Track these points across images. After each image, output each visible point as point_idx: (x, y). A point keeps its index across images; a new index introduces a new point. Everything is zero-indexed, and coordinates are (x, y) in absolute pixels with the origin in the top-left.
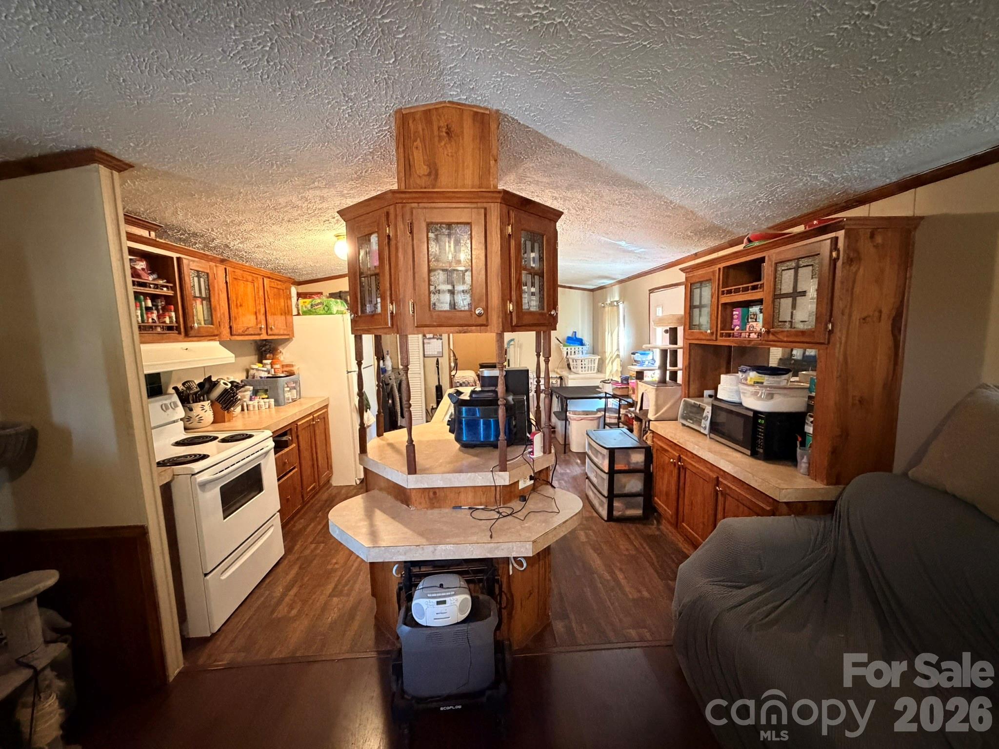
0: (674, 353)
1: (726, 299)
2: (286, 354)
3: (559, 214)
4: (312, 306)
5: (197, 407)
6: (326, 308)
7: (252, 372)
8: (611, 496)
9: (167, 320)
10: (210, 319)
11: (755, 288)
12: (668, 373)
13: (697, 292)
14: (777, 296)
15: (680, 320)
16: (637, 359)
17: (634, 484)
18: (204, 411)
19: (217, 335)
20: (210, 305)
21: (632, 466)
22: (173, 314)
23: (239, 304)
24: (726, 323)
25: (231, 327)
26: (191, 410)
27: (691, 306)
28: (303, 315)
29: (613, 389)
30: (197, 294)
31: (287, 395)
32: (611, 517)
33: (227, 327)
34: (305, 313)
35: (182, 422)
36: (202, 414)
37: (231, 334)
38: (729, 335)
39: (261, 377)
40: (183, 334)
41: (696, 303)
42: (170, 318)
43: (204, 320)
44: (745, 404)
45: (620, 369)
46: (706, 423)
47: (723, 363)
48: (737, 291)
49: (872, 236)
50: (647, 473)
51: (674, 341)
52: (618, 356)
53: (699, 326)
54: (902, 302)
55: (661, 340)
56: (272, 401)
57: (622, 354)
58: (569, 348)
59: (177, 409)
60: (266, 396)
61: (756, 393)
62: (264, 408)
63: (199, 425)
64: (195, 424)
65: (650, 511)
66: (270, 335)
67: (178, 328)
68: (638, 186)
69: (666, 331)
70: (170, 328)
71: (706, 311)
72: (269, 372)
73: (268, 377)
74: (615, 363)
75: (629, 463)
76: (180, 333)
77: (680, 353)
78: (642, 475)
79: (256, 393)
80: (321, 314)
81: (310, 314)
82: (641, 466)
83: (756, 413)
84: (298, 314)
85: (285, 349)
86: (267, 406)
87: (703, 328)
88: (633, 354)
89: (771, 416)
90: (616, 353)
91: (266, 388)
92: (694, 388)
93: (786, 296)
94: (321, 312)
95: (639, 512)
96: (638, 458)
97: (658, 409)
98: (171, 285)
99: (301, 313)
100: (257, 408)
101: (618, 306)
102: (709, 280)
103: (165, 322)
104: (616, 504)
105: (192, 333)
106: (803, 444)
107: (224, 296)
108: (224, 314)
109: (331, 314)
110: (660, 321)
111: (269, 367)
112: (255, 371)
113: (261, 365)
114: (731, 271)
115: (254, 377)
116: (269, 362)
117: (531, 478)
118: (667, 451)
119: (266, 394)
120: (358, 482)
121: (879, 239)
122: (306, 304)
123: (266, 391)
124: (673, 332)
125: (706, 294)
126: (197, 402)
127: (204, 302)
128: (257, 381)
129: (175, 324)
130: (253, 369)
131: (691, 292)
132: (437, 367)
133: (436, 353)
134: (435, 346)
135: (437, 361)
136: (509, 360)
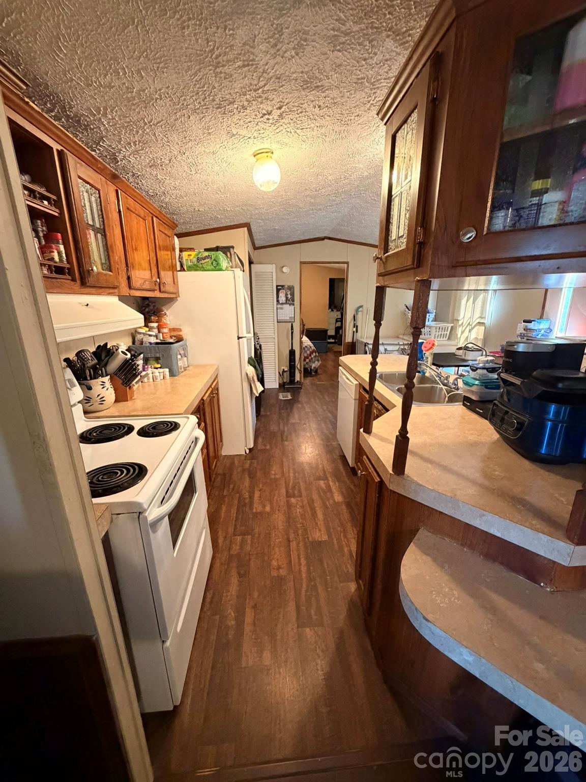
2: (171, 317)
4: (199, 260)
5: (96, 384)
6: (214, 263)
7: (139, 337)
9: (56, 255)
10: (107, 262)
18: (104, 388)
19: (114, 288)
20: (106, 239)
22: (62, 247)
23: (134, 248)
25: (129, 278)
26: (90, 388)
28: (188, 270)
30: (91, 223)
31: (180, 363)
33: (125, 277)
34: (190, 269)
35: (80, 405)
36: (103, 393)
37: (130, 287)
39: (151, 343)
40: (78, 281)
42: (59, 253)
43: (102, 264)
56: (167, 370)
59: (74, 389)
60: (159, 366)
62: (159, 380)
63: (101, 407)
64: (96, 406)
66: (163, 292)
67: (70, 272)
70: (59, 270)
72: (156, 336)
73: (157, 343)
74: (474, 331)
76: (74, 280)
79: (146, 361)
80: (208, 270)
81: (196, 270)
84: (182, 269)
85: (169, 311)
86: (162, 378)
91: (158, 355)
94: (210, 268)
98: (55, 198)
99: (185, 268)
100: (151, 380)
103: (52, 259)
105: (91, 280)
107: (118, 231)
108: (120, 257)
109: (221, 270)
111: (156, 331)
112: (142, 336)
113: (147, 329)
115: (142, 343)
116: (155, 325)
119: (158, 363)
120: (248, 451)
122: (191, 257)
123: (157, 360)
126: (95, 378)
127: (99, 235)
128: (146, 347)
129: (65, 264)
130: (140, 333)
132: (292, 333)
133: (288, 318)
134: (288, 312)
135: (292, 326)
136: (357, 326)
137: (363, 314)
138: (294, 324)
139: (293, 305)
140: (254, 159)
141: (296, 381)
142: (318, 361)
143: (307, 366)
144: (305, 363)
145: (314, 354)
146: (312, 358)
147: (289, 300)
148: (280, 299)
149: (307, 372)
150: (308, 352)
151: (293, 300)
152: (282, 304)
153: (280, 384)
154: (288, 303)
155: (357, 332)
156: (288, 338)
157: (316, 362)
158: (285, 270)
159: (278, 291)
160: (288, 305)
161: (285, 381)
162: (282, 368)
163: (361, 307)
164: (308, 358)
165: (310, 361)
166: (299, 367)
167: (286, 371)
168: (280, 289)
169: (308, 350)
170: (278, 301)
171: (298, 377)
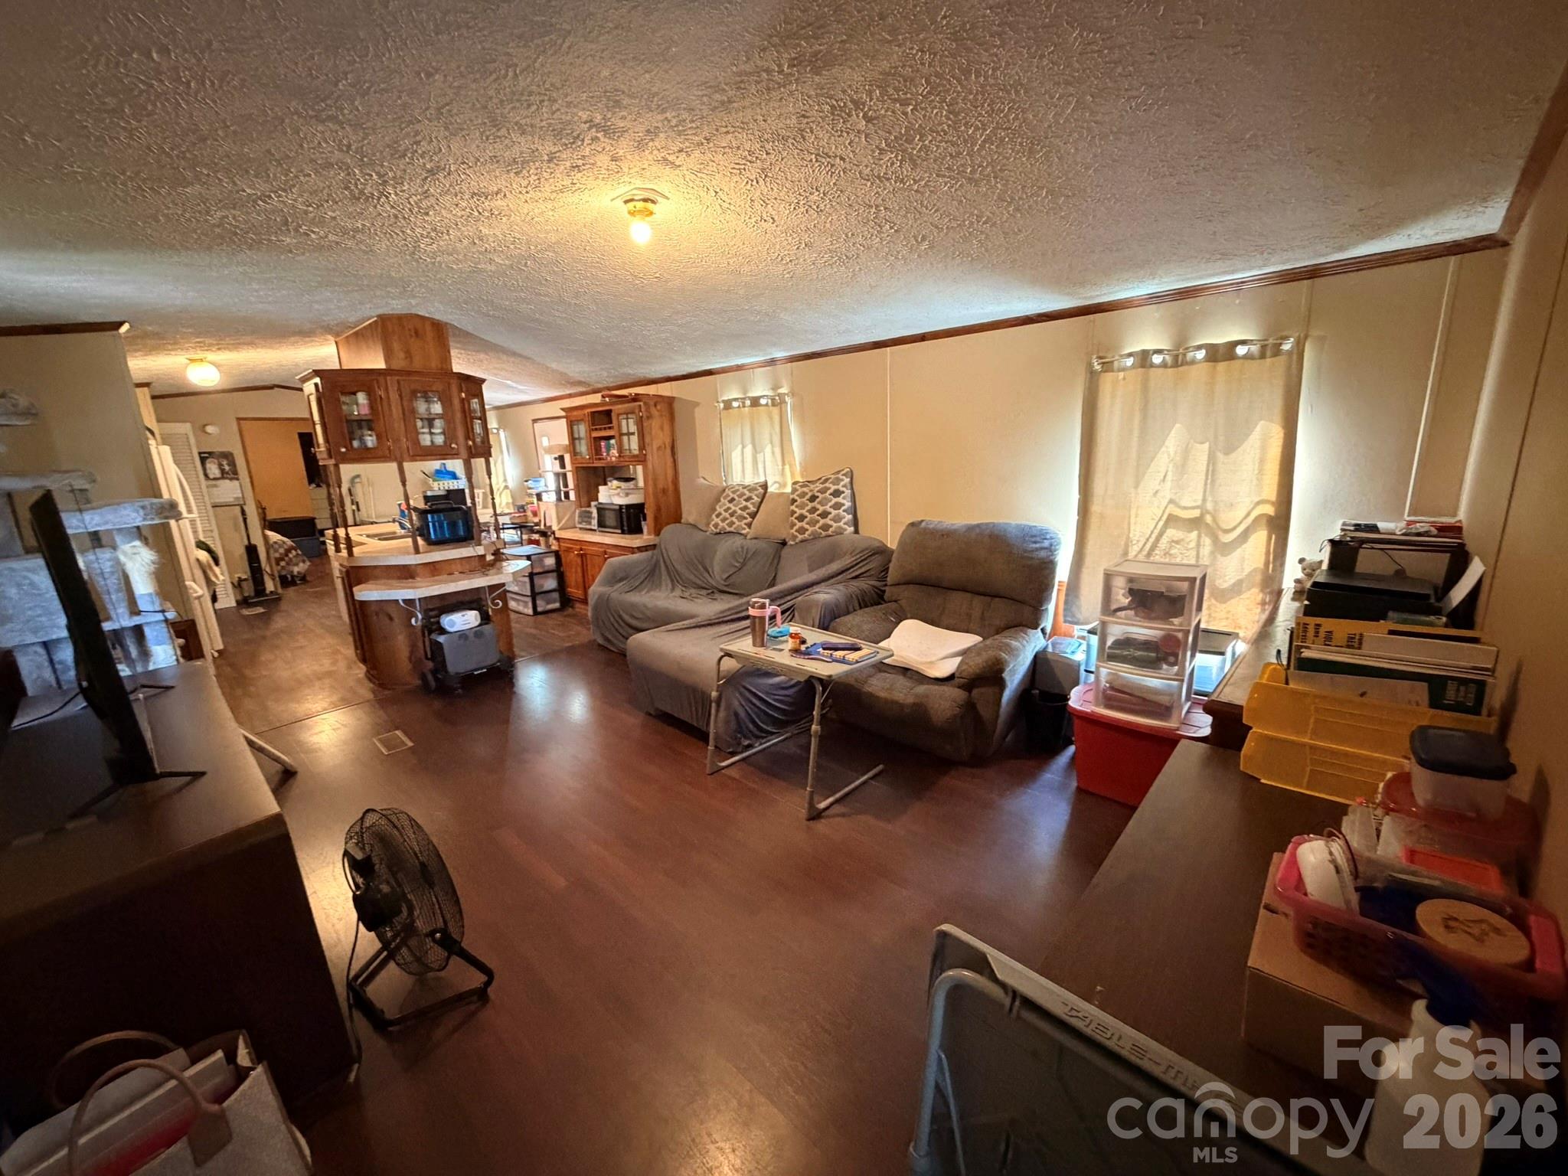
0: (565, 475)
1: (595, 434)
3: (483, 381)
8: (534, 595)
11: (610, 428)
12: (562, 493)
13: (575, 427)
14: (621, 435)
15: (566, 449)
16: (530, 486)
17: (550, 583)
21: (546, 569)
24: (598, 451)
27: (573, 439)
29: (511, 519)
32: (536, 613)
38: (600, 459)
41: (576, 436)
44: (615, 502)
45: (510, 501)
46: (595, 522)
47: (601, 480)
48: (601, 429)
49: (655, 406)
50: (559, 571)
51: (563, 466)
52: (506, 487)
53: (580, 453)
54: (673, 441)
55: (550, 465)
57: (511, 484)
58: (441, 483)
61: (618, 494)
65: (566, 601)
68: (527, 358)
69: (556, 459)
71: (583, 442)
74: (503, 495)
75: (544, 566)
77: (570, 476)
78: (555, 574)
82: (554, 567)
83: (621, 506)
87: (584, 455)
88: (526, 481)
89: (628, 507)
90: (504, 484)
92: (584, 500)
93: (625, 434)
95: (557, 605)
96: (550, 561)
97: (559, 521)
101: (498, 433)
102: (582, 420)
104: (539, 602)
106: (645, 520)
110: (549, 450)
114: (596, 414)
117: (493, 554)
118: (571, 548)
121: (659, 407)
124: (561, 459)
125: (582, 430)
131: (572, 428)
132: (245, 520)
133: (232, 500)
134: (229, 491)
135: (243, 512)
136: (357, 503)
137: (363, 486)
138: (245, 508)
139: (237, 479)
140: (188, 362)
141: (268, 592)
142: (304, 562)
143: (284, 573)
144: (279, 568)
145: (294, 552)
146: (291, 559)
147: (227, 473)
148: (208, 471)
149: (286, 581)
150: (282, 551)
151: (235, 472)
152: (215, 479)
153: (237, 602)
154: (227, 478)
155: (358, 510)
156: (237, 529)
157: (301, 564)
158: (210, 429)
159: (203, 460)
160: (227, 481)
161: (246, 594)
162: (237, 576)
163: (358, 476)
164: (282, 559)
165: (288, 564)
166: (268, 569)
167: (245, 580)
168: (207, 458)
169: (280, 546)
170: (206, 475)
171: (270, 586)
